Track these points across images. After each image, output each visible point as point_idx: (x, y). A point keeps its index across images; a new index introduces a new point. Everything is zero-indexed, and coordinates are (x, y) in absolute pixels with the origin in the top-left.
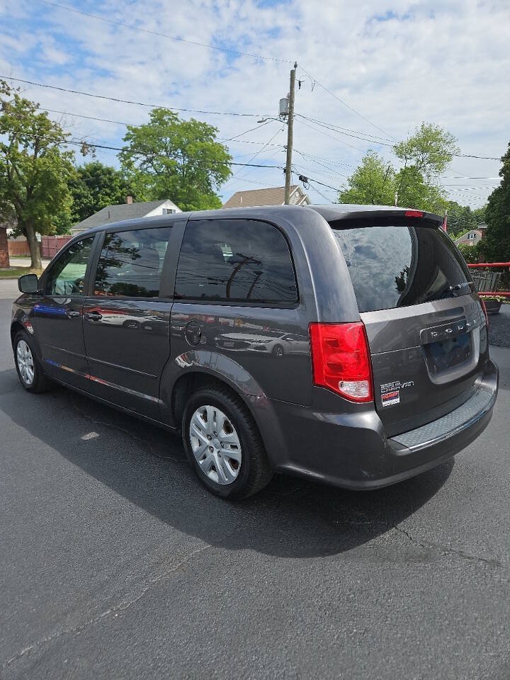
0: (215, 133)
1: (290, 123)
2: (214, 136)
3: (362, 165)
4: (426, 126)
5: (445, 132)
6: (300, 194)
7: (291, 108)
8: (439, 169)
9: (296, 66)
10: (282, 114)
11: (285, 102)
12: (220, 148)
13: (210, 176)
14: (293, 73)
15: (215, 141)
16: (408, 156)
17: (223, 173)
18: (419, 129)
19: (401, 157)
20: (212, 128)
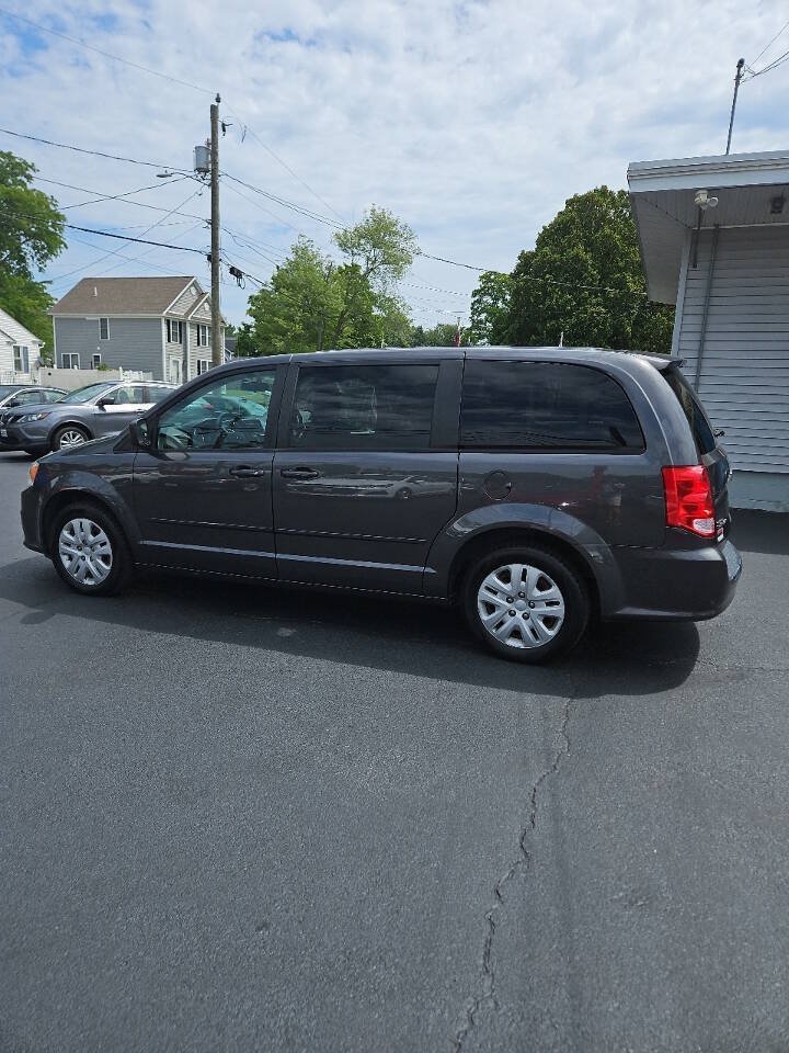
0: (30, 172)
1: (214, 186)
2: (29, 178)
3: (292, 257)
4: (378, 212)
5: (402, 223)
6: (198, 292)
7: (215, 162)
8: (398, 272)
9: (218, 100)
10: (199, 170)
11: (203, 153)
12: (42, 199)
13: (23, 246)
14: (214, 110)
15: (29, 187)
16: (355, 251)
17: (49, 243)
18: (369, 214)
19: (344, 250)
20: (25, 163)
